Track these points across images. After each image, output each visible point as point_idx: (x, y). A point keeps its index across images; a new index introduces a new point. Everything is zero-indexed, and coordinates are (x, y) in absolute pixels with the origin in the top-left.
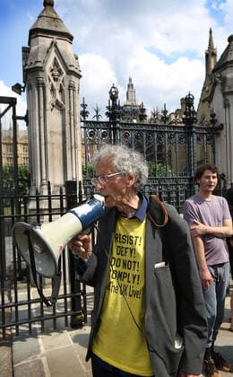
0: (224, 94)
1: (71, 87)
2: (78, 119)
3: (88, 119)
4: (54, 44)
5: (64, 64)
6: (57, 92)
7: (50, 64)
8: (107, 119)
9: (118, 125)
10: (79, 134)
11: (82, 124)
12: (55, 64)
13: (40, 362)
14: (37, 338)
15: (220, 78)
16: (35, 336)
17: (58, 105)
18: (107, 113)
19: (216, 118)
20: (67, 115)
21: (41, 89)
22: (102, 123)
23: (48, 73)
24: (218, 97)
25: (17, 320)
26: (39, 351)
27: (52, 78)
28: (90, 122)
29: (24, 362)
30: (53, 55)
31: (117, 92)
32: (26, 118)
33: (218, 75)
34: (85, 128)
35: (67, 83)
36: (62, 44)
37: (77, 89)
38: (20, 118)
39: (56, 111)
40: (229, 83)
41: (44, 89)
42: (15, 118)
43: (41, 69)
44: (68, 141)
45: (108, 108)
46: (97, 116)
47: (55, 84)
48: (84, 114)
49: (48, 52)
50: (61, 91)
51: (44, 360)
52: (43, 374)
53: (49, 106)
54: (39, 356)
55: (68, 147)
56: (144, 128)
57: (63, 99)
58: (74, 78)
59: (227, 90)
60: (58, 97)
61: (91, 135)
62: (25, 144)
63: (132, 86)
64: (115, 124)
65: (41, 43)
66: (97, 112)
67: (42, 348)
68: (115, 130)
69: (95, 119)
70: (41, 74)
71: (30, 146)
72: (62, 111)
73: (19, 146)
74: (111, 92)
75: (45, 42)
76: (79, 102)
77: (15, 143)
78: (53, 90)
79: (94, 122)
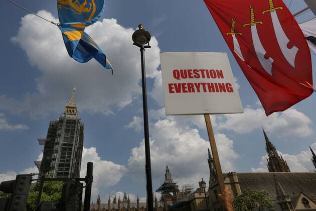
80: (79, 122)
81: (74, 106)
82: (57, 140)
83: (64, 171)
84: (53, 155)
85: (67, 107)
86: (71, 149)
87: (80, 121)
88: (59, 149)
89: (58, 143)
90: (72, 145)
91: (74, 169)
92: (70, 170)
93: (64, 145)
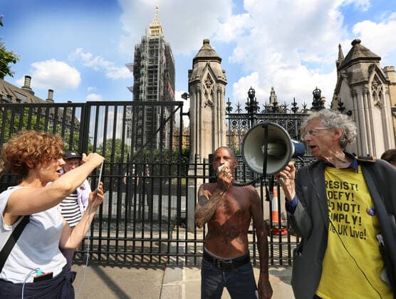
0: (351, 86)
1: (219, 91)
2: (224, 113)
3: (231, 112)
4: (208, 65)
5: (214, 76)
6: (209, 95)
7: (205, 77)
8: (247, 112)
9: (255, 116)
10: (225, 123)
11: (227, 116)
12: (209, 77)
13: (180, 287)
14: (182, 268)
15: (346, 74)
16: (181, 267)
17: (210, 104)
18: (246, 108)
19: (343, 106)
20: (215, 110)
21: (198, 94)
22: (243, 114)
23: (203, 83)
24: (345, 89)
25: (168, 252)
26: (181, 279)
27: (206, 87)
28: (233, 115)
29: (170, 284)
30: (207, 71)
31: (254, 92)
32: (188, 114)
33: (344, 72)
34: (229, 119)
35: (216, 89)
36: (214, 65)
37: (223, 92)
38: (185, 114)
39: (208, 108)
40: (354, 77)
41: (200, 93)
42: (182, 114)
43: (199, 81)
44: (216, 128)
45: (247, 104)
46: (239, 110)
47: (207, 90)
48: (229, 109)
49: (204, 70)
50: (212, 94)
51: (183, 286)
52: (180, 297)
53: (203, 105)
54: (180, 283)
55: (216, 132)
56: (276, 117)
57: (213, 100)
58: (221, 85)
59: (352, 83)
60: (210, 98)
61: (234, 124)
62: (187, 136)
63: (274, 93)
64: (252, 115)
65: (199, 66)
66: (238, 107)
67: (184, 277)
68: (252, 119)
69: (237, 112)
70: (198, 85)
71: (190, 137)
72: (212, 107)
73: (183, 137)
74: (249, 93)
75: (202, 64)
76: (225, 101)
77: (181, 135)
78: (206, 94)
79: (236, 115)
80: (162, 41)
81: (158, 25)
82: (142, 63)
83: (153, 94)
84: (141, 79)
85: (151, 28)
86: (156, 71)
87: (164, 39)
88: (146, 72)
89: (143, 66)
90: (156, 67)
91: (162, 91)
92: (158, 93)
93: (149, 67)
